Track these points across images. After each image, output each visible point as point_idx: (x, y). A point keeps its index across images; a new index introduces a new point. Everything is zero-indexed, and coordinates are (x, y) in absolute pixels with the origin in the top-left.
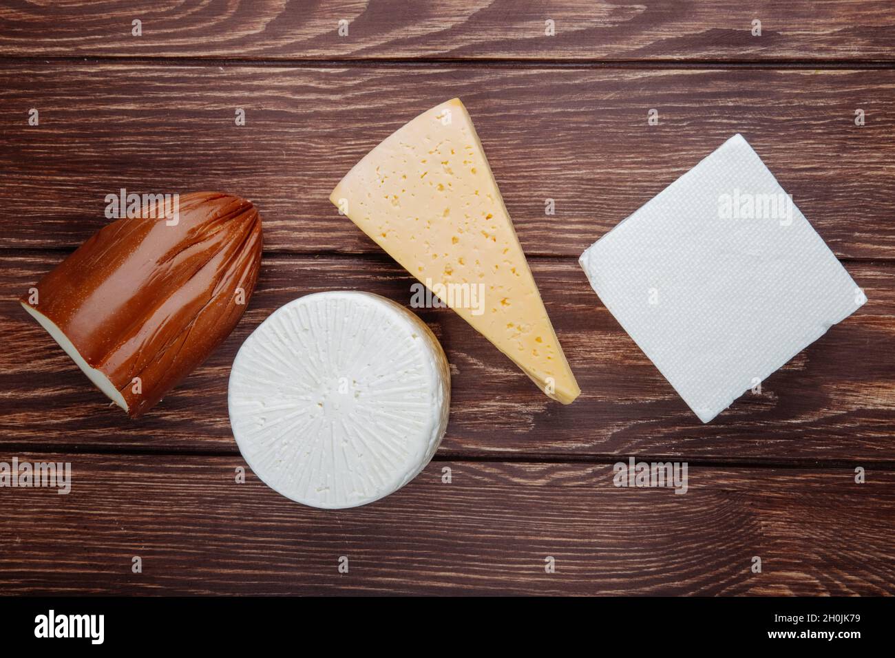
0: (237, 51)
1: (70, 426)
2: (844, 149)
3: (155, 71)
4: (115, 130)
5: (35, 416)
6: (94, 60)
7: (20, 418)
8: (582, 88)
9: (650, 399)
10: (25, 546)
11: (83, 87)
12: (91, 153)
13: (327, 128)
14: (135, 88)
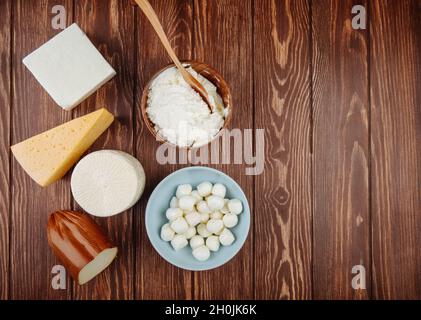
0: (7, 220)
1: (127, 270)
2: (38, 33)
3: (14, 247)
4: (32, 258)
5: (125, 282)
6: (10, 266)
7: (125, 287)
8: (19, 112)
9: (116, 91)
10: (165, 284)
11: (19, 269)
12: (40, 267)
13: (32, 191)
14: (19, 252)
